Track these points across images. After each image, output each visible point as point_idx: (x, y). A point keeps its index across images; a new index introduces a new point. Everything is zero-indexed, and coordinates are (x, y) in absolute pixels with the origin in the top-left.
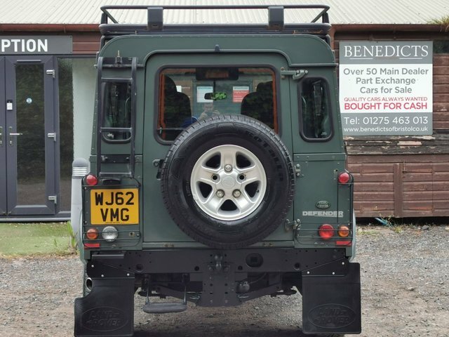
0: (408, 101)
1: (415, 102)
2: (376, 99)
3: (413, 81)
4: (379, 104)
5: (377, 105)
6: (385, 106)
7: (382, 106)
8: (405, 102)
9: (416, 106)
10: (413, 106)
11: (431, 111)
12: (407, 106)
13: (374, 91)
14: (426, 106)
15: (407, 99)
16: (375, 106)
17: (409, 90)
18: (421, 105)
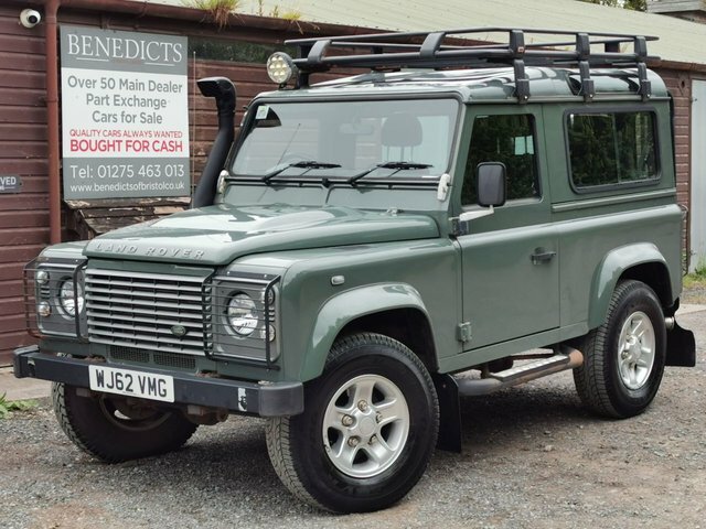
0: (157, 139)
1: (167, 140)
2: (116, 133)
3: (162, 103)
4: (119, 142)
5: (116, 144)
6: (127, 146)
7: (123, 145)
8: (154, 139)
9: (169, 148)
10: (164, 147)
11: (188, 156)
12: (158, 146)
13: (111, 118)
14: (181, 146)
15: (157, 134)
16: (113, 146)
17: (159, 119)
18: (174, 144)
